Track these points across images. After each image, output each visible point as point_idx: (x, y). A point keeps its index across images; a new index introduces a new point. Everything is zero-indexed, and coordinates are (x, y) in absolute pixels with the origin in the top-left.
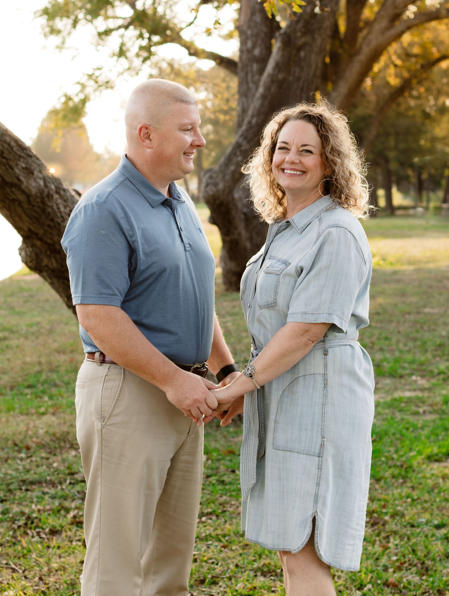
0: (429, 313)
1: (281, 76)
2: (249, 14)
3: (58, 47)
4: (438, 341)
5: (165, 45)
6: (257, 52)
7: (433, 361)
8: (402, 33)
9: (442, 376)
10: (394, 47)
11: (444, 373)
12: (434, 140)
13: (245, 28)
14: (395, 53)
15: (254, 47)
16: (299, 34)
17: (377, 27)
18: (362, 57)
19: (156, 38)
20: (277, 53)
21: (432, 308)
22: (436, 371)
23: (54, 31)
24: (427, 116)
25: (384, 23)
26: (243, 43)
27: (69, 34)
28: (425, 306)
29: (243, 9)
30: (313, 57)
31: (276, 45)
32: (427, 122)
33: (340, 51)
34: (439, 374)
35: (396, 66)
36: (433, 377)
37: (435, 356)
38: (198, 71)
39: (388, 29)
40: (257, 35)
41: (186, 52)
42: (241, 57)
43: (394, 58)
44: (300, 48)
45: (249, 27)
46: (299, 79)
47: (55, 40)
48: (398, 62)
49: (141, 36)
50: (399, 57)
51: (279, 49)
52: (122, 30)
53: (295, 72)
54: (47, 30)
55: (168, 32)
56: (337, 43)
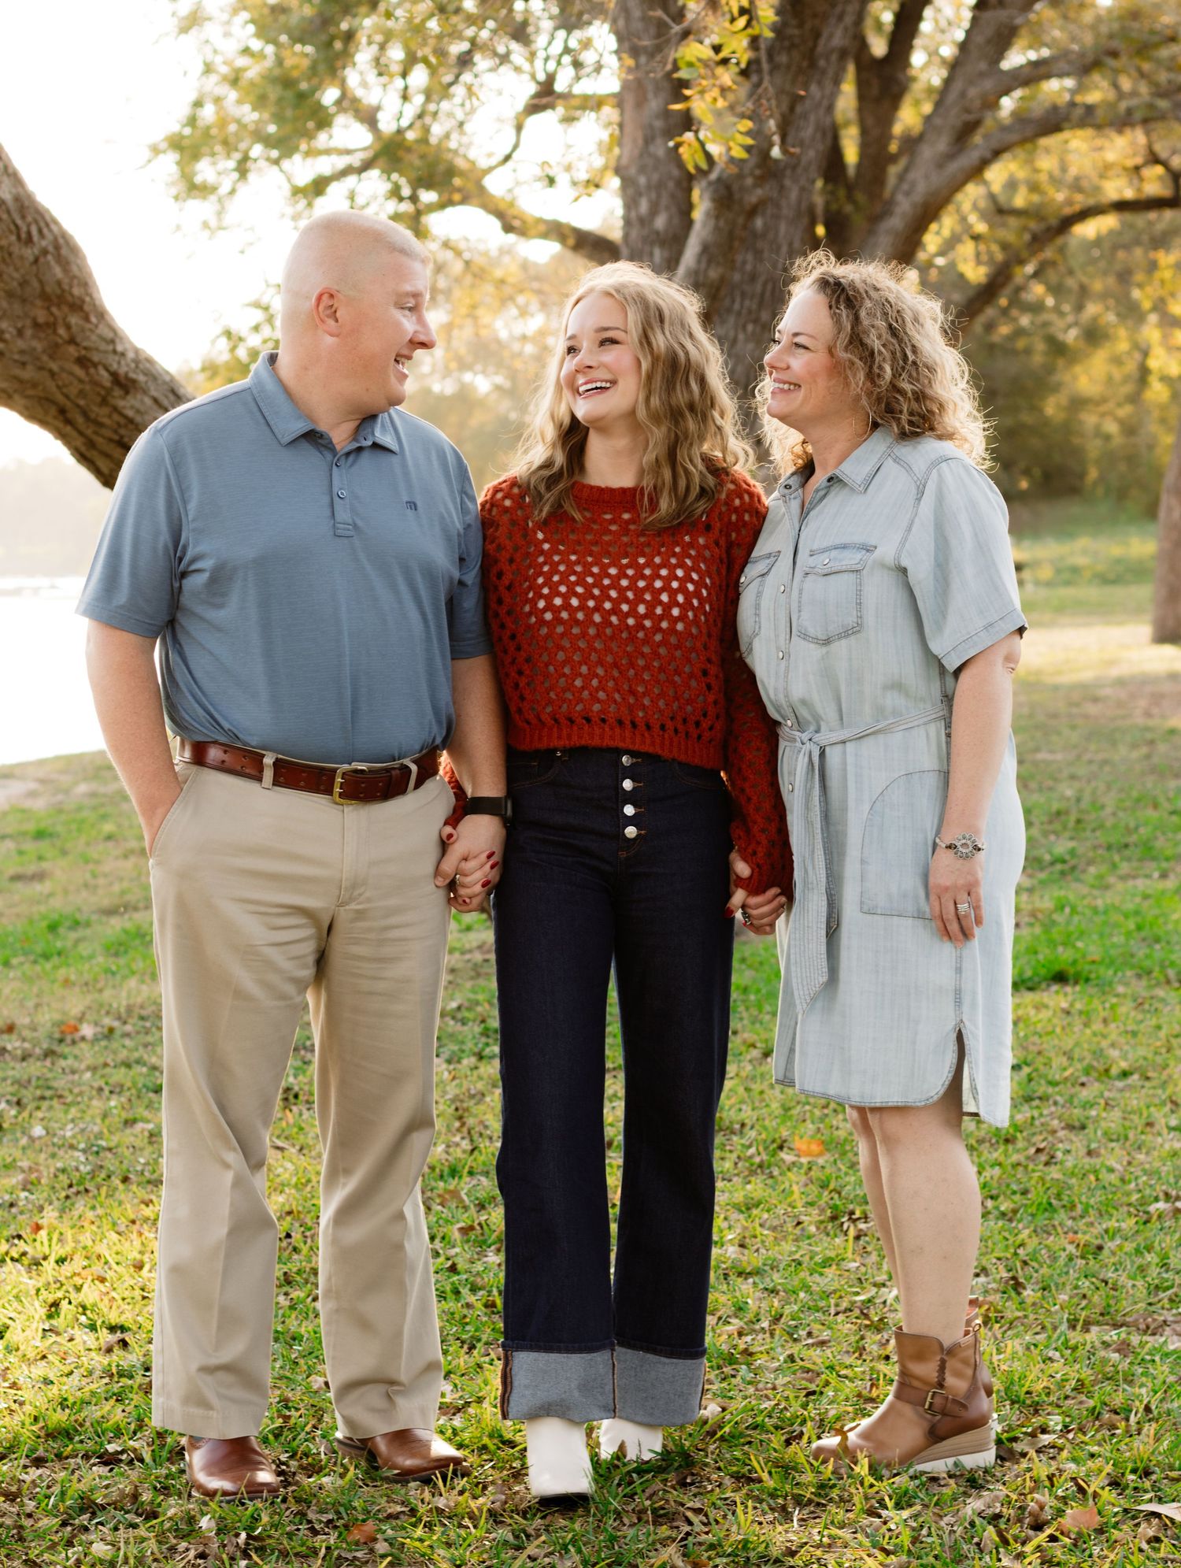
0: (1044, 761)
1: (714, 274)
2: (640, 142)
3: (206, 225)
4: (1055, 806)
5: (449, 210)
6: (660, 222)
7: (1043, 841)
8: (984, 164)
9: (1059, 867)
10: (971, 195)
11: (1064, 862)
12: (1078, 403)
13: (633, 171)
14: (975, 207)
15: (654, 211)
16: (749, 181)
17: (927, 153)
18: (896, 222)
19: (428, 197)
20: (704, 224)
21: (1052, 752)
22: (1047, 857)
23: (195, 189)
24: (1057, 349)
25: (942, 144)
26: (630, 204)
27: (233, 192)
28: (1037, 750)
29: (628, 129)
30: (783, 228)
31: (701, 206)
32: (1061, 363)
33: (848, 208)
34: (1052, 863)
35: (976, 238)
36: (1042, 869)
37: (1046, 834)
38: (525, 266)
39: (950, 156)
40: (660, 186)
41: (496, 224)
42: (626, 236)
43: (973, 218)
44: (753, 212)
45: (642, 170)
46: (753, 278)
47: (200, 209)
48: (981, 227)
49: (395, 193)
50: (984, 216)
51: (708, 214)
52: (351, 180)
53: (744, 263)
54: (181, 187)
55: (457, 181)
56: (842, 193)
